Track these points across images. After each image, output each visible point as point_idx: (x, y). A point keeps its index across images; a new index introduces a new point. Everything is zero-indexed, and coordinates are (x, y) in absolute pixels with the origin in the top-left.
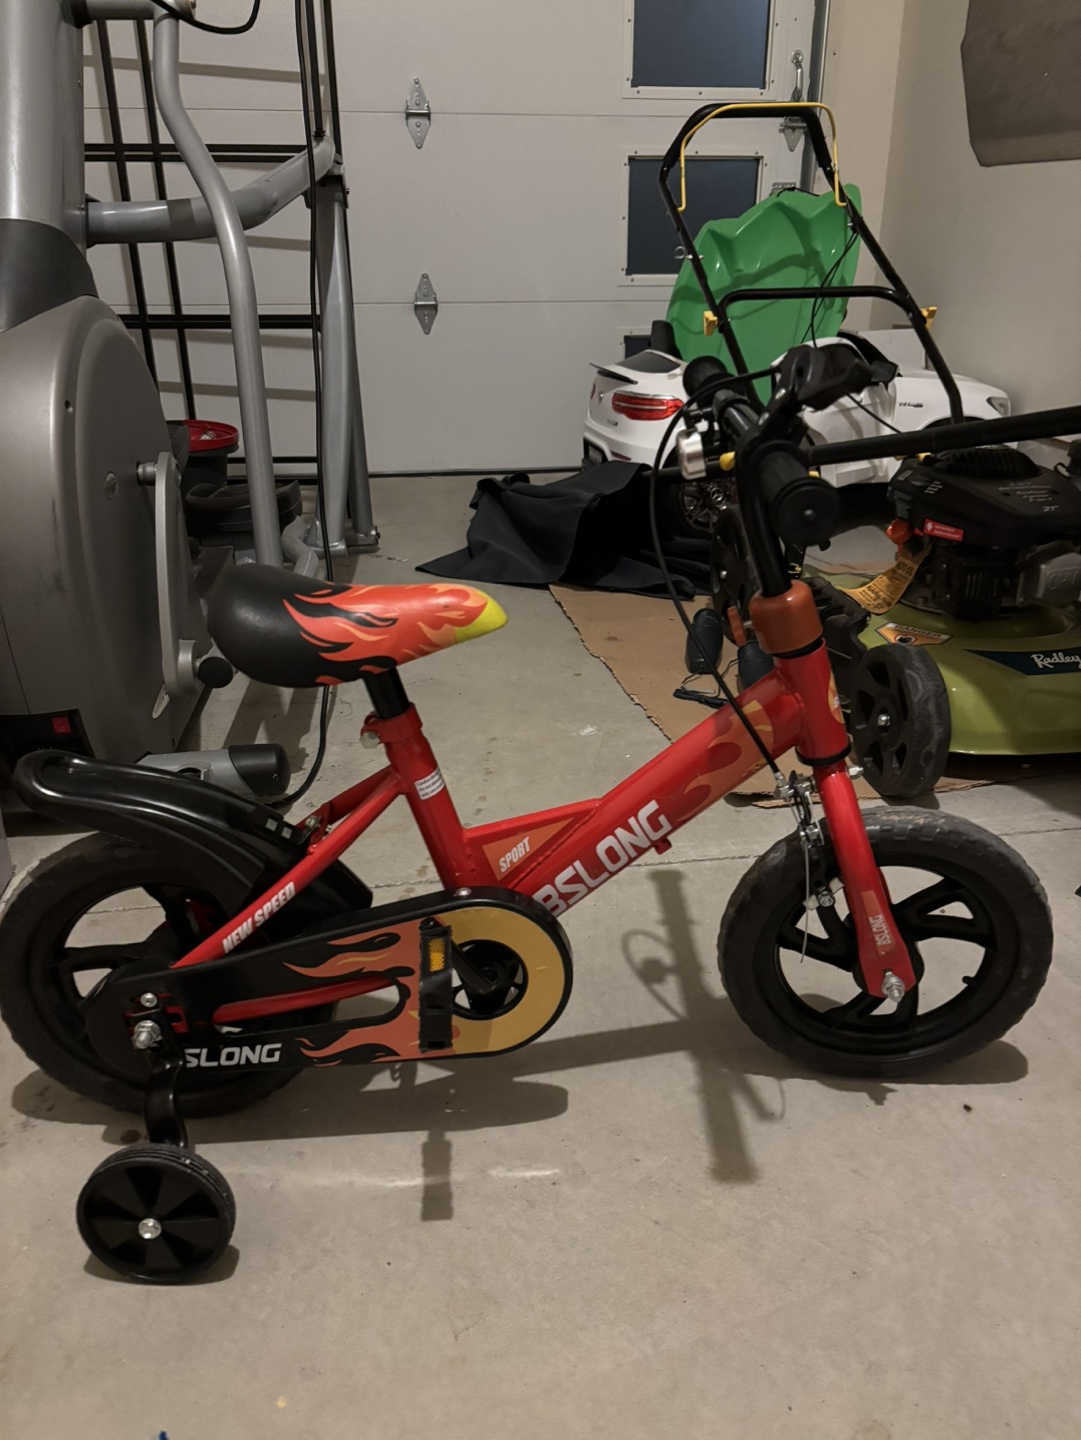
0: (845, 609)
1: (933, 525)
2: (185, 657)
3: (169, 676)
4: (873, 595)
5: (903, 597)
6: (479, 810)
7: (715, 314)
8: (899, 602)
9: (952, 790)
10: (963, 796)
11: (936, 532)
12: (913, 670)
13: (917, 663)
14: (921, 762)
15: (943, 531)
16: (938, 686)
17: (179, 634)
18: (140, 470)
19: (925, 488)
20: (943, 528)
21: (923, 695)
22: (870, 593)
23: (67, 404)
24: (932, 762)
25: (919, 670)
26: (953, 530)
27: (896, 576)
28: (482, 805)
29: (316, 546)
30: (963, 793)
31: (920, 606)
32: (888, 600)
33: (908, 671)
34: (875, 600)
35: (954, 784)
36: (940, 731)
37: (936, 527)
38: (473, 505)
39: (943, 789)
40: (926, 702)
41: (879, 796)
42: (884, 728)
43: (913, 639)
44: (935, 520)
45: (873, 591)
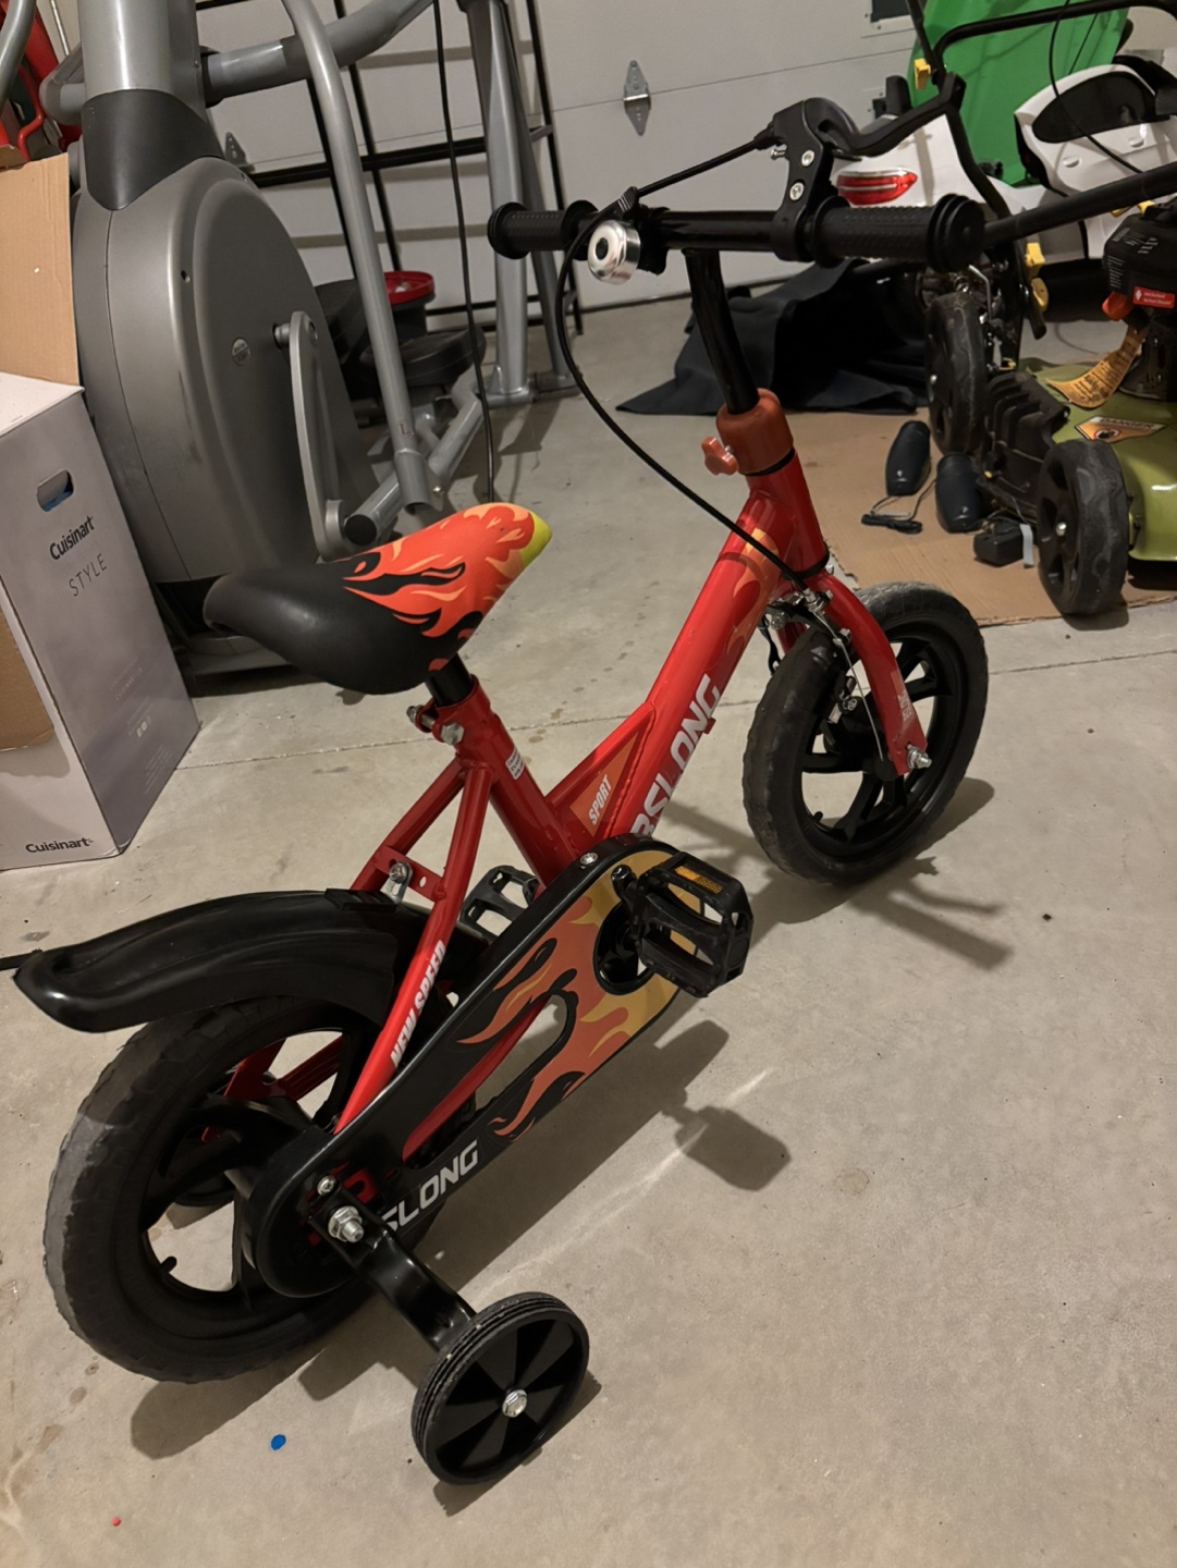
0: (1041, 407)
1: (1142, 293)
2: (333, 517)
4: (1089, 386)
5: (1121, 385)
6: (623, 655)
7: (928, 62)
8: (1118, 390)
9: (1150, 603)
10: (1161, 610)
11: (1145, 300)
12: (1086, 468)
13: (1092, 460)
14: (1094, 572)
15: (1153, 298)
16: (1115, 484)
18: (277, 333)
19: (1138, 247)
20: (1153, 295)
21: (1094, 498)
22: (1087, 384)
23: (184, 275)
24: (1108, 570)
25: (1092, 466)
26: (1163, 296)
27: (1120, 359)
28: (628, 650)
29: (499, 394)
30: (1162, 606)
31: (1138, 394)
32: (1106, 389)
33: (1079, 470)
34: (1090, 392)
35: (1152, 597)
36: (1115, 535)
37: (1147, 294)
38: (688, 330)
39: (1140, 603)
40: (1098, 503)
42: (1062, 539)
43: (1117, 432)
44: (1146, 287)
45: (1090, 382)
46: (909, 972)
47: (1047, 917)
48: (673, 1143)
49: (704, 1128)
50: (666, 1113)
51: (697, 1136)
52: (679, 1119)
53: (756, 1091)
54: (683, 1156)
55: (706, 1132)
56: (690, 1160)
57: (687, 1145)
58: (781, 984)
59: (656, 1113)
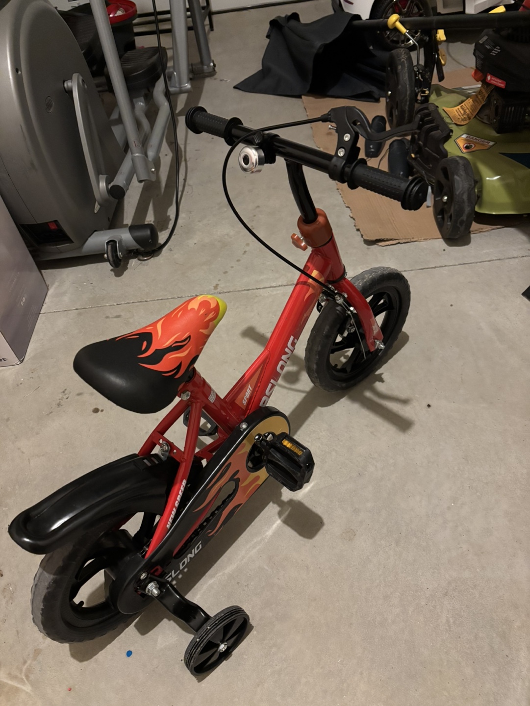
0: (440, 128)
1: (491, 77)
2: (103, 185)
3: (97, 196)
4: (462, 112)
5: (477, 114)
6: (245, 252)
8: (475, 117)
9: (480, 232)
10: (485, 236)
11: (492, 82)
12: (459, 176)
14: (458, 225)
15: (496, 81)
16: (471, 185)
17: (98, 173)
18: (65, 85)
20: (496, 80)
21: (461, 191)
22: (461, 110)
23: (17, 70)
24: (464, 224)
25: (461, 175)
26: (500, 81)
27: (477, 99)
28: (247, 249)
29: (175, 87)
30: (486, 234)
32: (470, 115)
33: (456, 177)
34: (463, 115)
35: (482, 229)
36: (469, 209)
37: (493, 78)
38: (268, 36)
39: (475, 232)
40: (463, 194)
41: (441, 237)
42: (445, 203)
43: (473, 146)
44: (493, 75)
45: (463, 109)
46: (372, 433)
47: (429, 406)
48: (277, 517)
49: (289, 509)
50: (274, 503)
51: (287, 513)
52: (279, 505)
53: (310, 491)
54: (281, 523)
55: (290, 511)
56: (284, 525)
57: (283, 517)
58: (319, 438)
59: (270, 502)
